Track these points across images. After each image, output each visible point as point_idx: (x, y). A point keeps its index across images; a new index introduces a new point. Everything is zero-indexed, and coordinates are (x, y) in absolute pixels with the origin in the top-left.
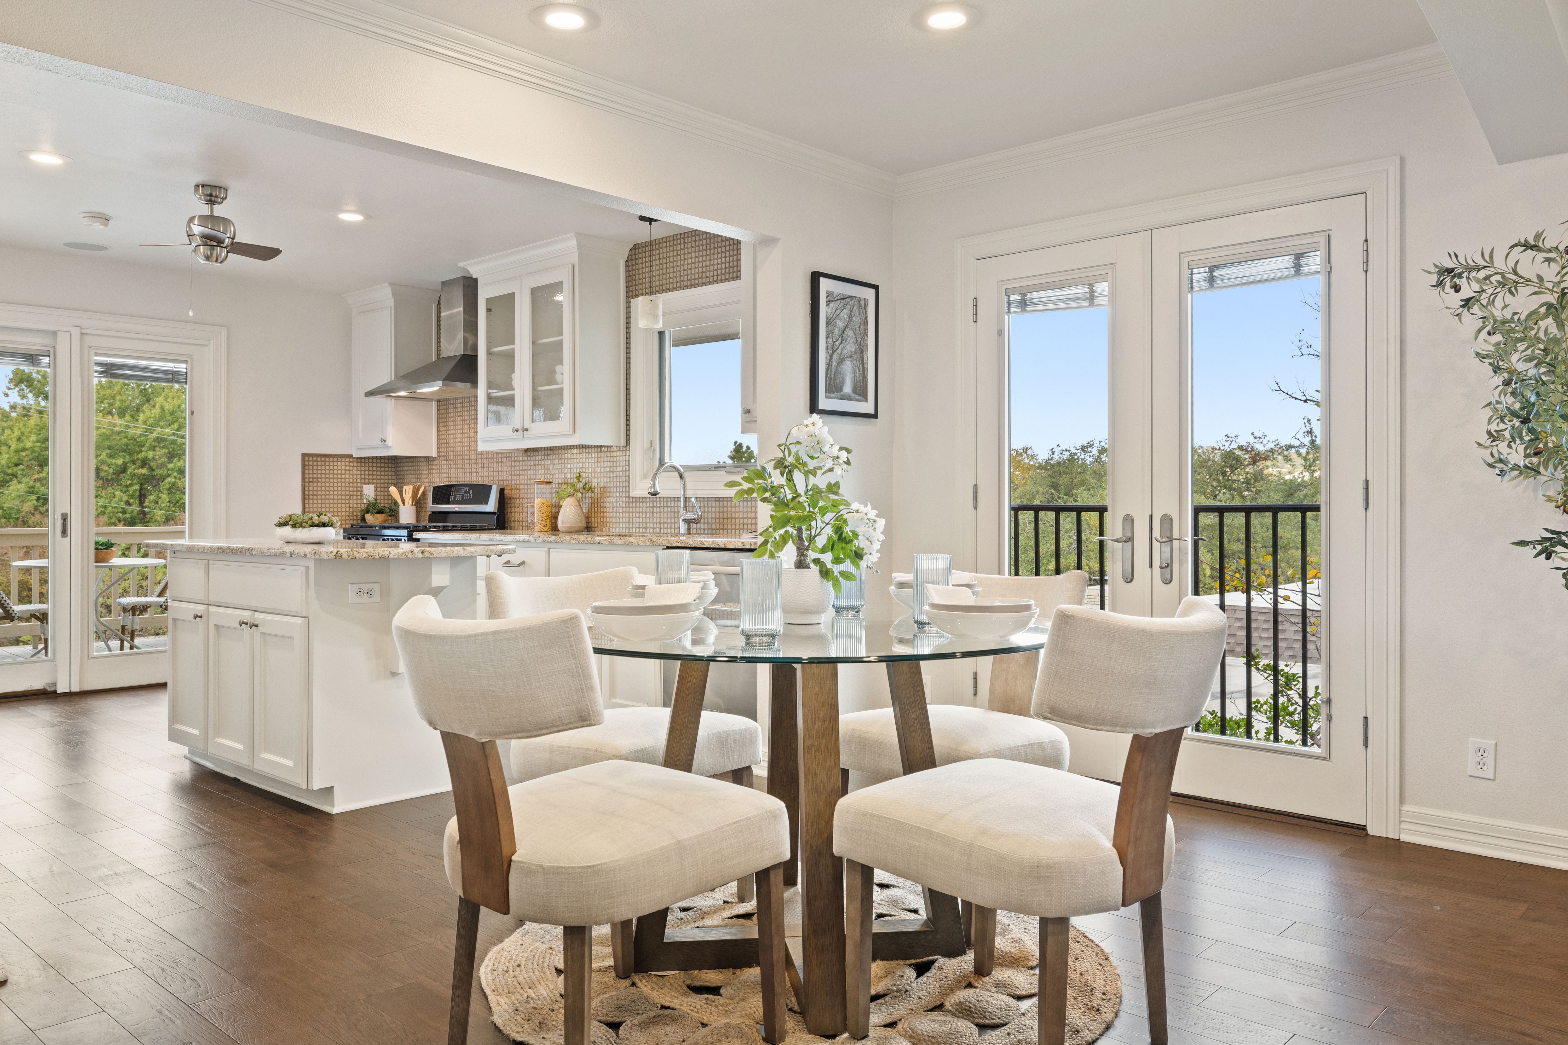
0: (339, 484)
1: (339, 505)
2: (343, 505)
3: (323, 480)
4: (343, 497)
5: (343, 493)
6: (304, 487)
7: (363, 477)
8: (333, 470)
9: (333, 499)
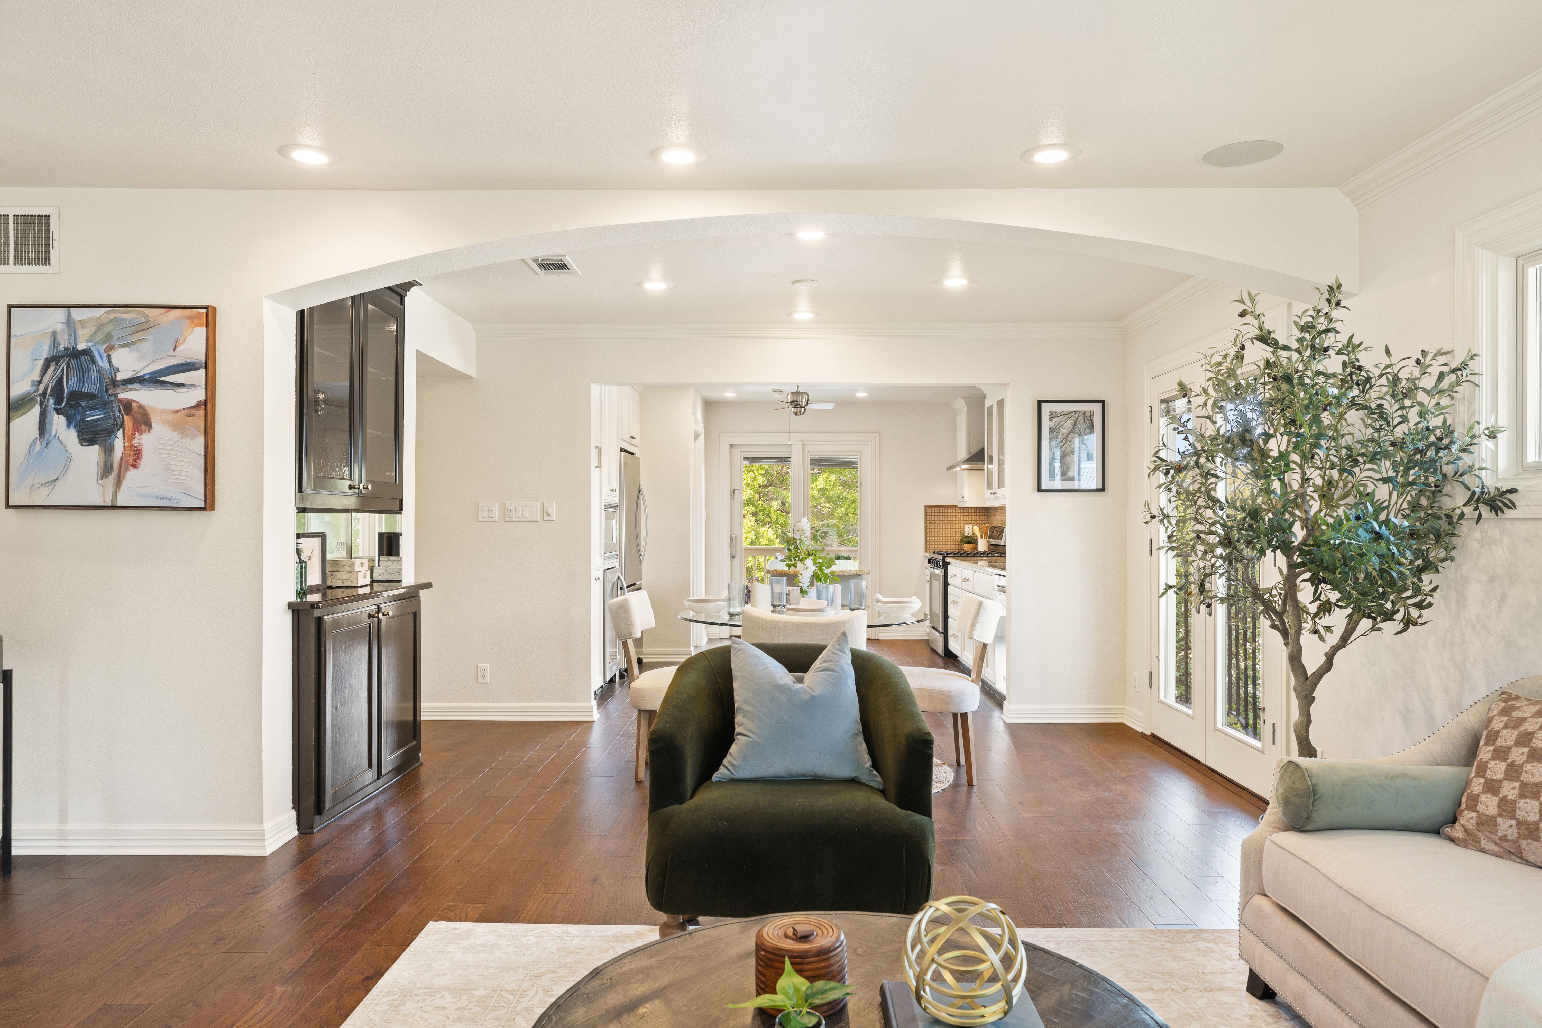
0: (949, 524)
1: (949, 538)
2: (952, 538)
3: (938, 522)
4: (952, 533)
5: (952, 530)
6: (926, 526)
7: (965, 519)
8: (945, 515)
9: (945, 534)
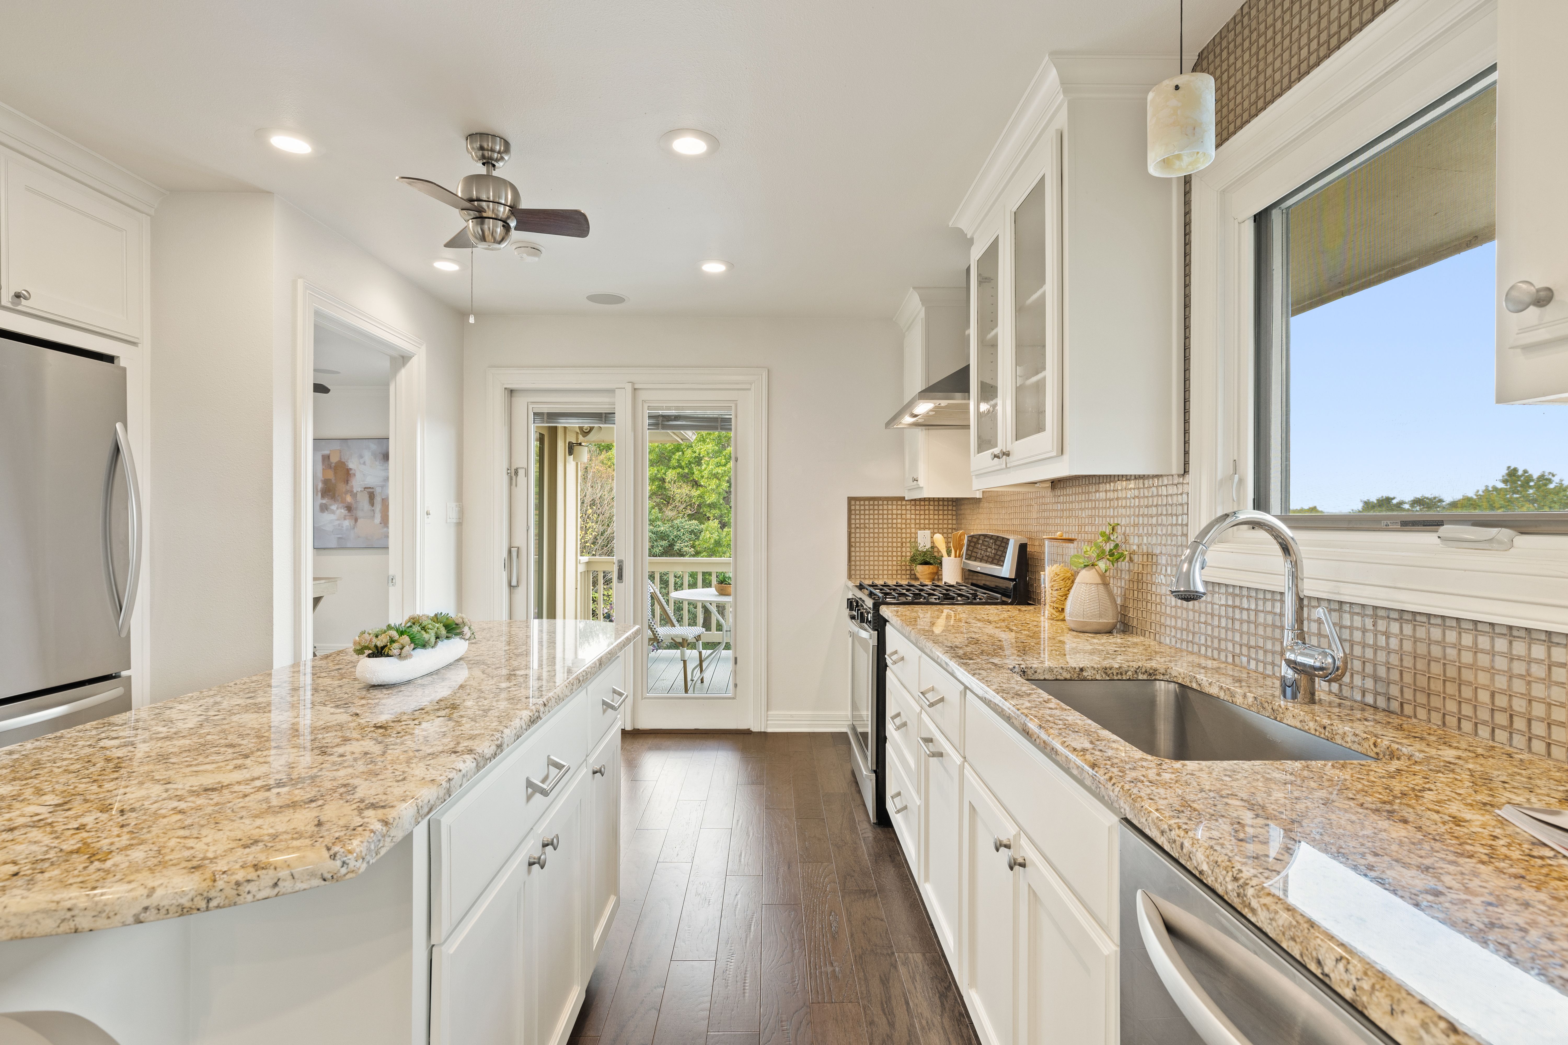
0: (890, 530)
1: (890, 554)
2: (895, 554)
3: (871, 526)
4: (895, 545)
5: (895, 540)
6: (850, 534)
7: (919, 520)
8: (883, 514)
9: (883, 547)
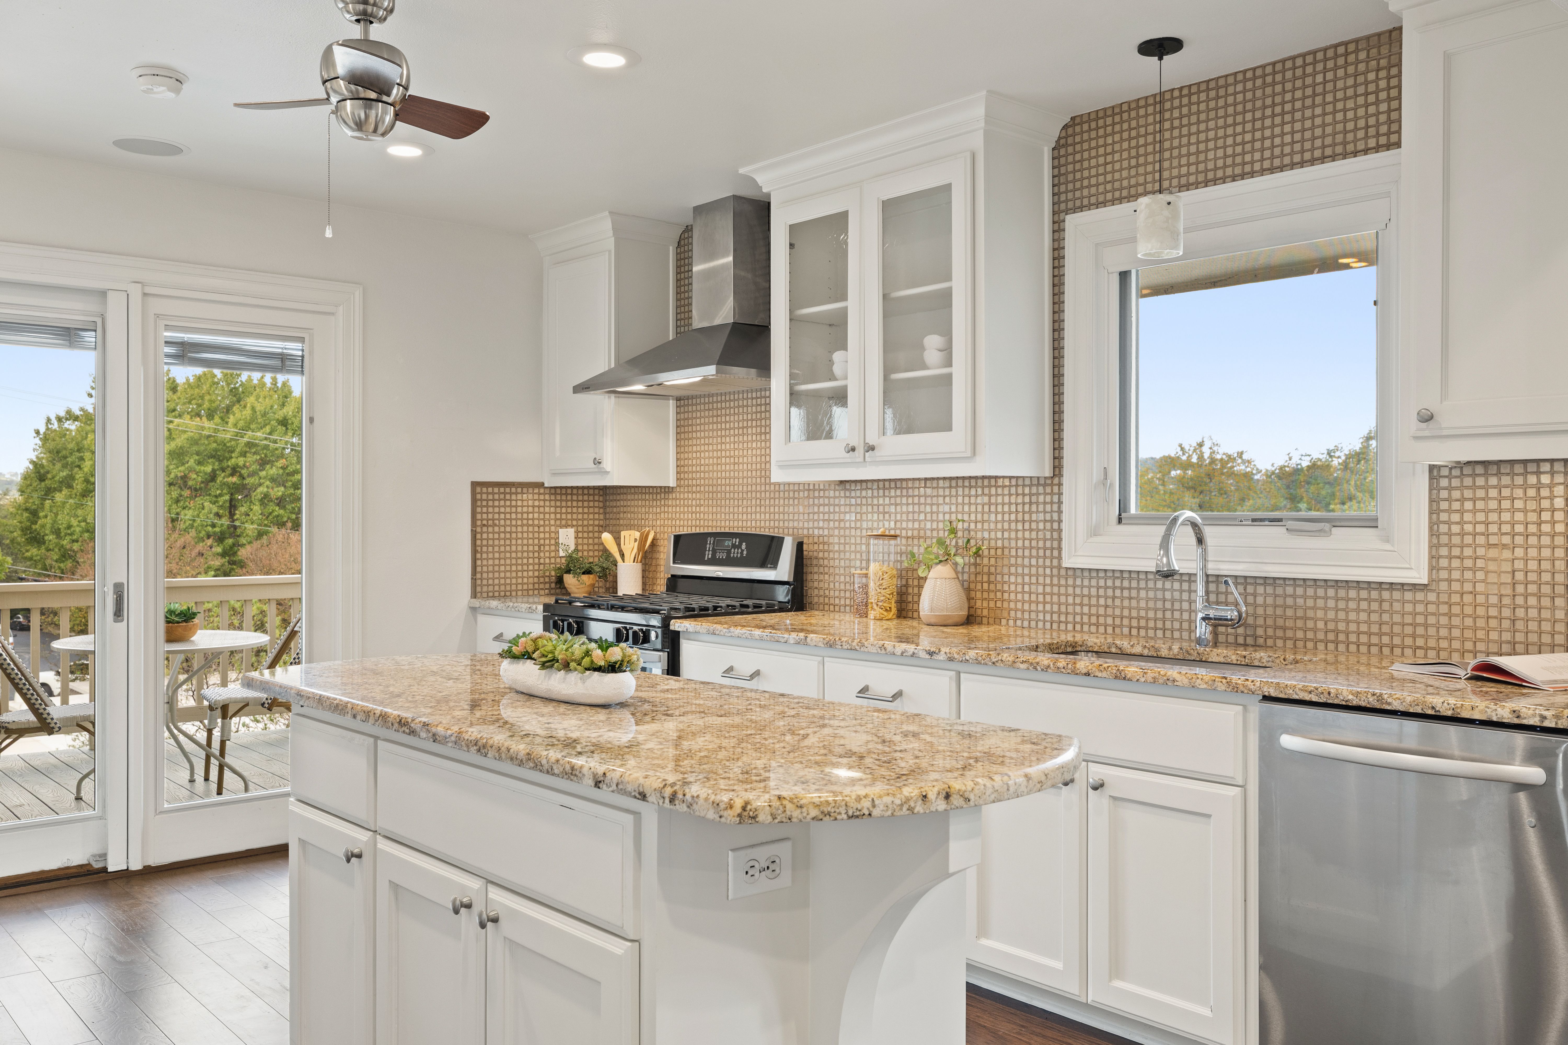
0: (525, 529)
1: (525, 561)
2: (531, 561)
3: (502, 522)
4: (531, 548)
5: (531, 542)
6: (474, 533)
7: (558, 516)
8: (516, 507)
9: (516, 552)
